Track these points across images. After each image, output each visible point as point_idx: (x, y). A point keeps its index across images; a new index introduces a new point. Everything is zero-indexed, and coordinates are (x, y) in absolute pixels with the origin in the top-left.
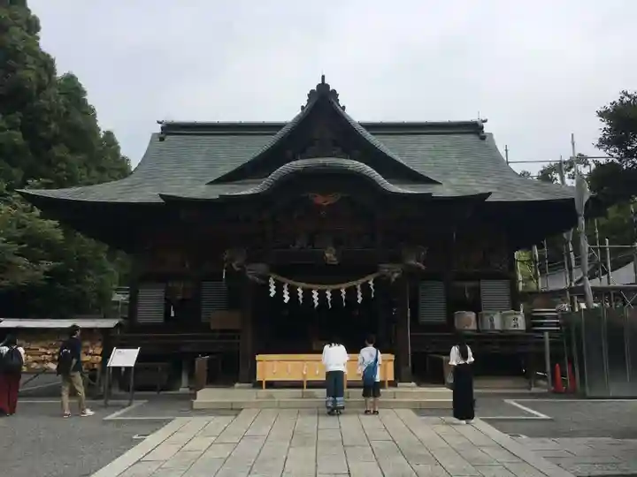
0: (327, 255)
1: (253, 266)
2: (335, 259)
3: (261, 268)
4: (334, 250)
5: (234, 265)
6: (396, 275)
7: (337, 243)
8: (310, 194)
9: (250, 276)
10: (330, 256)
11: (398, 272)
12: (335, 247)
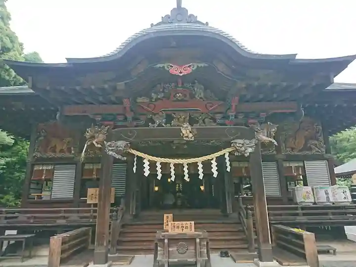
0: (184, 132)
1: (113, 143)
2: (191, 135)
3: (121, 144)
4: (190, 128)
5: (94, 142)
6: (250, 150)
7: (192, 122)
8: (166, 65)
9: (111, 153)
10: (187, 132)
11: (250, 147)
12: (191, 124)
